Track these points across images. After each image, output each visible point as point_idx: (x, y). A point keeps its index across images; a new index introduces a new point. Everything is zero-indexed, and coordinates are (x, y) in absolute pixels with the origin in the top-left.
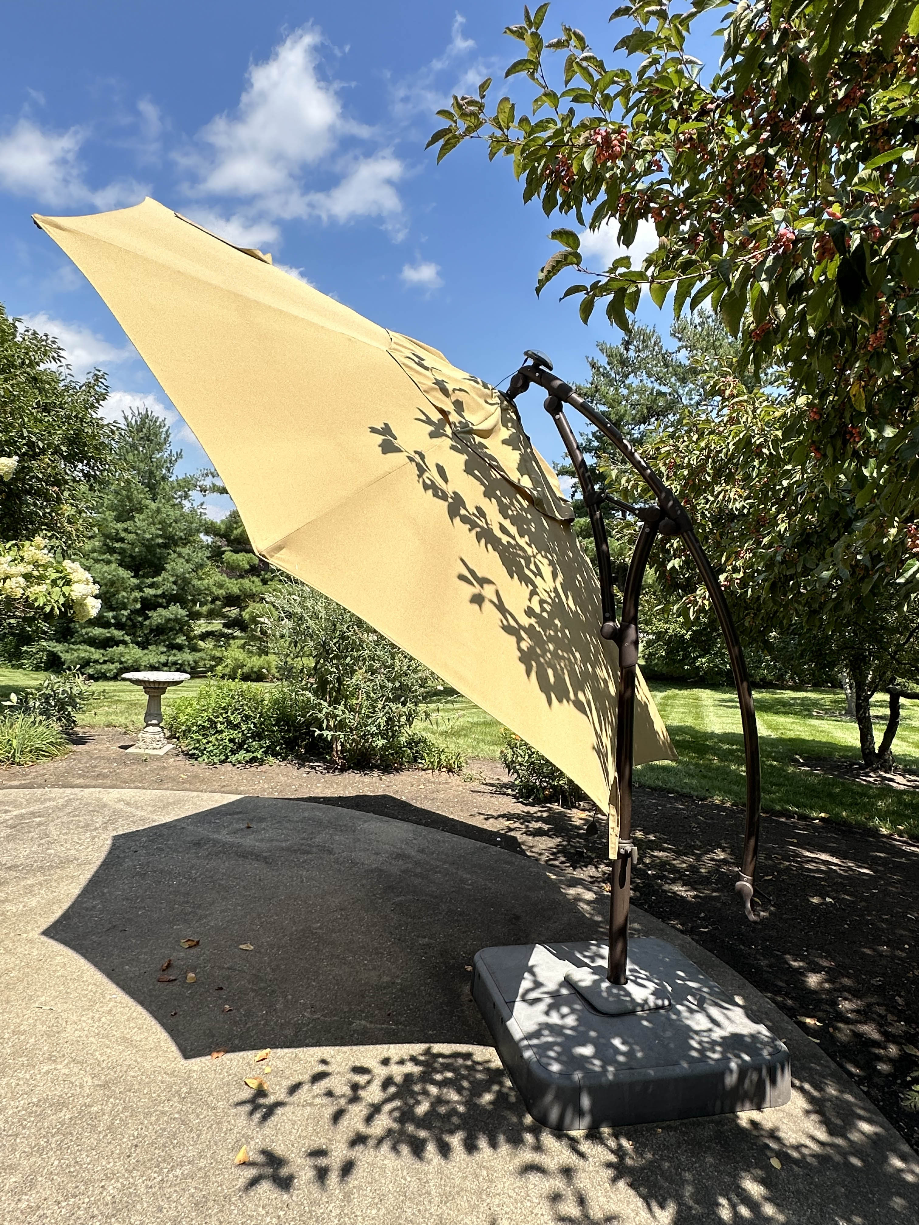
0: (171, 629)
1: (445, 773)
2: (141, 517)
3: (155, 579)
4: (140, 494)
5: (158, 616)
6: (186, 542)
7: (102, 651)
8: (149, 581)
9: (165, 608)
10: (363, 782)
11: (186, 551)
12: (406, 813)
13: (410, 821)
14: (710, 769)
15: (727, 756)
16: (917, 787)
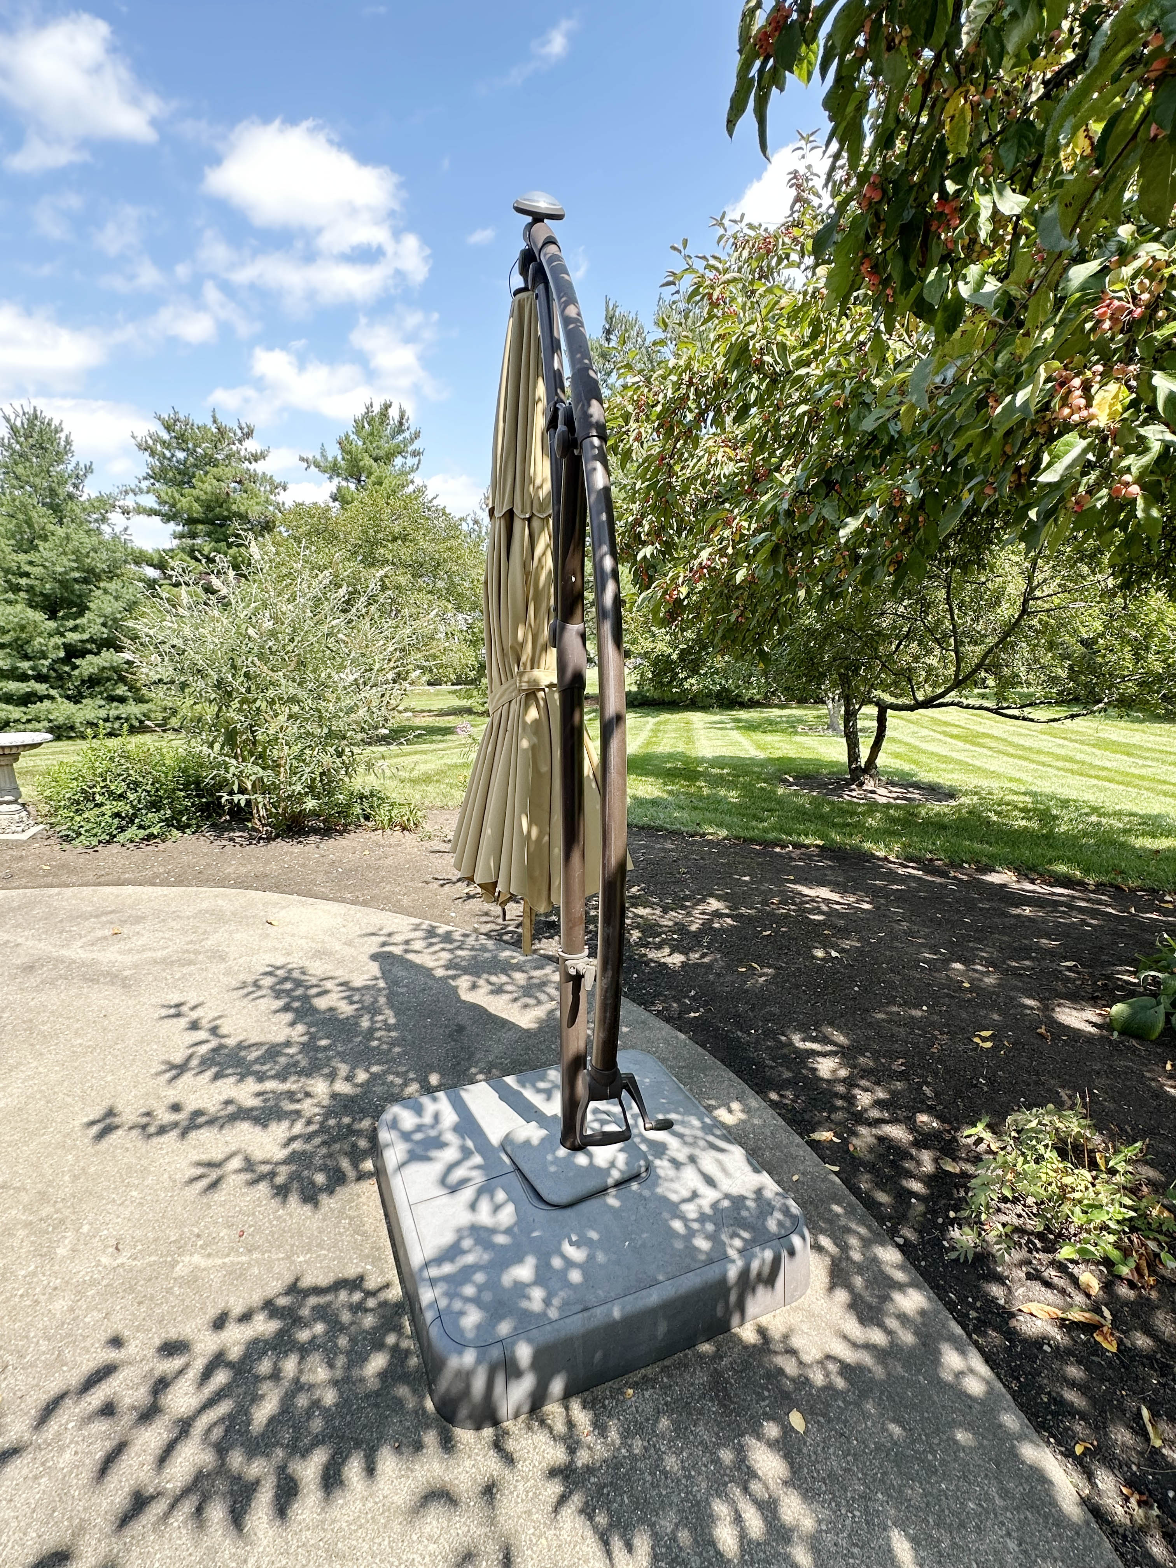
0: (108, 679)
1: (399, 833)
2: (47, 545)
3: (78, 621)
4: (41, 517)
5: (88, 665)
6: (111, 574)
7: (23, 709)
8: (71, 623)
9: (96, 654)
10: (293, 853)
11: (112, 586)
12: (340, 891)
13: (344, 900)
14: (701, 798)
15: (717, 781)
16: (898, 798)
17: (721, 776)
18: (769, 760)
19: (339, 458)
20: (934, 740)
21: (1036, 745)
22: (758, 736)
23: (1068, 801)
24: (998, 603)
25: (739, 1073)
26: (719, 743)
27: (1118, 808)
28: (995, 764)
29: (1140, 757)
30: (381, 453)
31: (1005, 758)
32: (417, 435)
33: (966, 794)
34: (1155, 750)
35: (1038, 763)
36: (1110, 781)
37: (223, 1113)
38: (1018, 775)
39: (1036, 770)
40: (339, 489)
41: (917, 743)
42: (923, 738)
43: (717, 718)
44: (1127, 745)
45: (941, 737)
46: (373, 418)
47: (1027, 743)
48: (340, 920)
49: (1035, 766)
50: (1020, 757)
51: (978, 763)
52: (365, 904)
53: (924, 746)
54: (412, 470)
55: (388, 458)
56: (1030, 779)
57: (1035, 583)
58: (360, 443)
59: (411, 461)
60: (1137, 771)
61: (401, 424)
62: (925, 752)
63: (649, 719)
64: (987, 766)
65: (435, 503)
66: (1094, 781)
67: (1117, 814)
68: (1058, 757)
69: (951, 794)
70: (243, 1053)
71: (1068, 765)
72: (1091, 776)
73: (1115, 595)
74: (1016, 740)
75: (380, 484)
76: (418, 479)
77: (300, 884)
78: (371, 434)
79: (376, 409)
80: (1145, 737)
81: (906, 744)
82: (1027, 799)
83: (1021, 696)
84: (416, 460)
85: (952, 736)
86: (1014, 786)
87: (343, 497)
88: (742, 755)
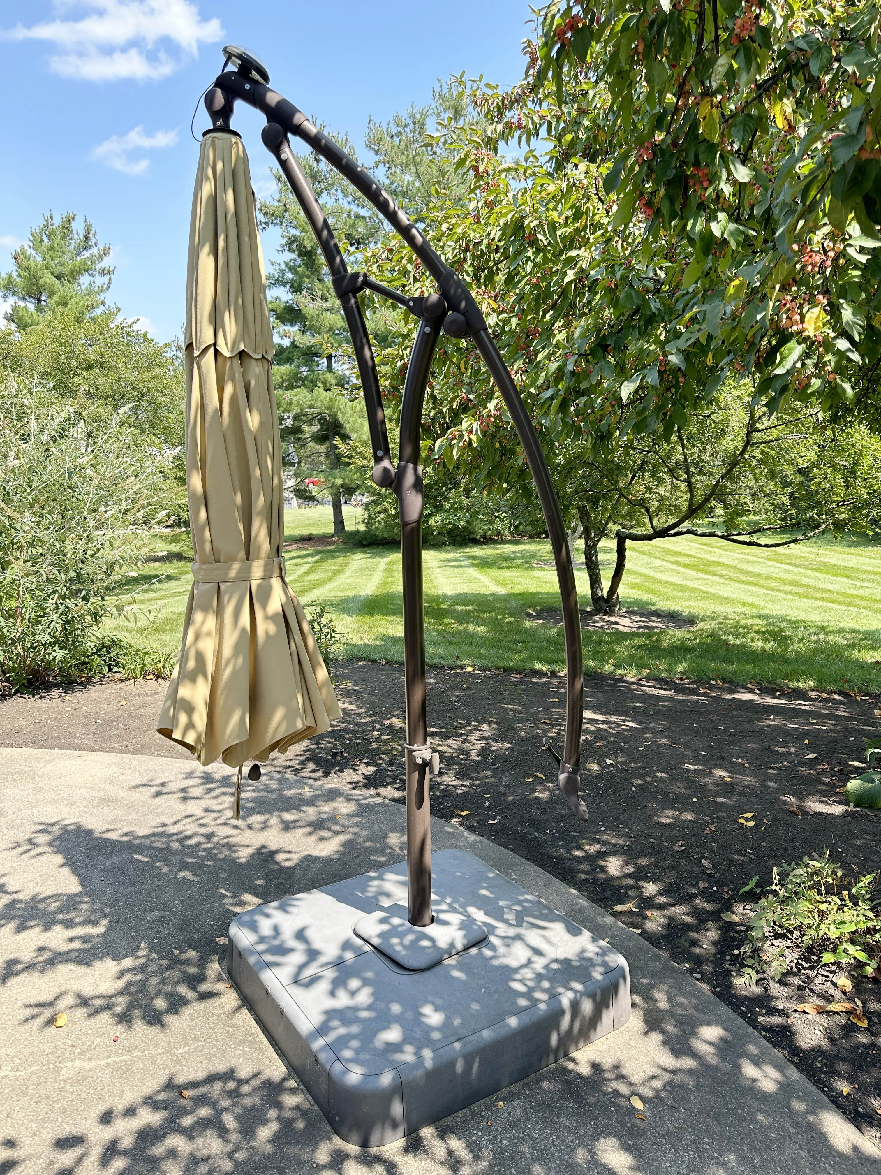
1: (153, 681)
10: (39, 708)
12: (105, 741)
13: (112, 750)
14: (452, 634)
15: (463, 618)
16: (640, 627)
17: (468, 613)
18: (511, 596)
19: (15, 274)
20: (667, 570)
21: (764, 571)
22: (494, 572)
23: (798, 622)
24: (723, 433)
25: (542, 866)
26: (458, 580)
27: (841, 625)
28: (727, 590)
29: (858, 579)
30: (65, 270)
31: (737, 585)
32: (106, 252)
33: (703, 620)
34: (870, 572)
35: (768, 588)
36: (833, 602)
37: (40, 959)
38: (750, 600)
39: (766, 595)
40: (15, 309)
41: (652, 574)
42: (657, 569)
43: (451, 556)
44: (845, 568)
45: (674, 567)
46: (53, 232)
47: (756, 569)
48: (115, 769)
49: (765, 591)
50: (751, 583)
51: (711, 590)
52: (136, 752)
53: (659, 576)
54: (101, 291)
55: (74, 275)
56: (762, 604)
57: (757, 415)
58: (39, 259)
59: (100, 280)
60: (855, 593)
61: (87, 238)
62: (660, 582)
63: (378, 559)
64: (721, 593)
65: (135, 327)
66: (820, 603)
67: (840, 631)
68: (785, 582)
69: (691, 621)
70: (42, 906)
71: (794, 589)
72: (816, 599)
73: (825, 428)
74: (745, 567)
75: (65, 304)
76: (110, 298)
77: (58, 738)
78: (51, 249)
79: (57, 221)
80: (861, 560)
81: (642, 575)
82: (760, 622)
83: (748, 524)
84: (106, 279)
85: (685, 566)
86: (748, 610)
87: (21, 319)
88: (483, 591)
